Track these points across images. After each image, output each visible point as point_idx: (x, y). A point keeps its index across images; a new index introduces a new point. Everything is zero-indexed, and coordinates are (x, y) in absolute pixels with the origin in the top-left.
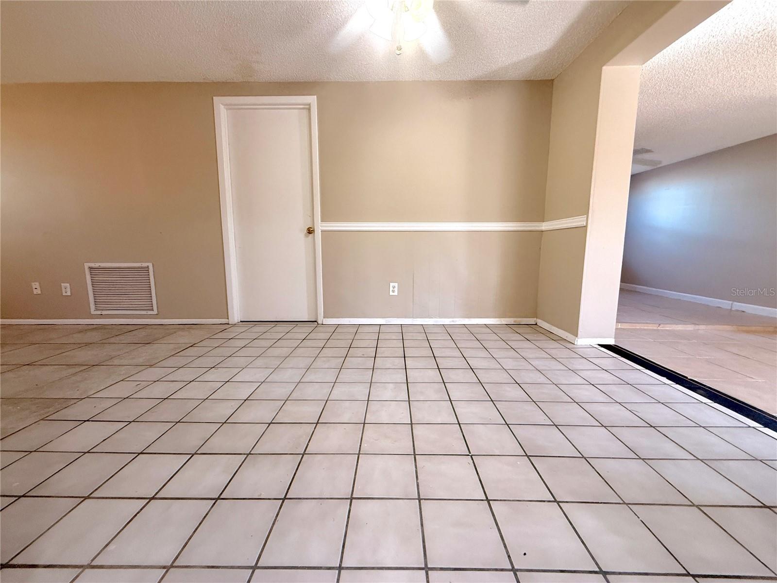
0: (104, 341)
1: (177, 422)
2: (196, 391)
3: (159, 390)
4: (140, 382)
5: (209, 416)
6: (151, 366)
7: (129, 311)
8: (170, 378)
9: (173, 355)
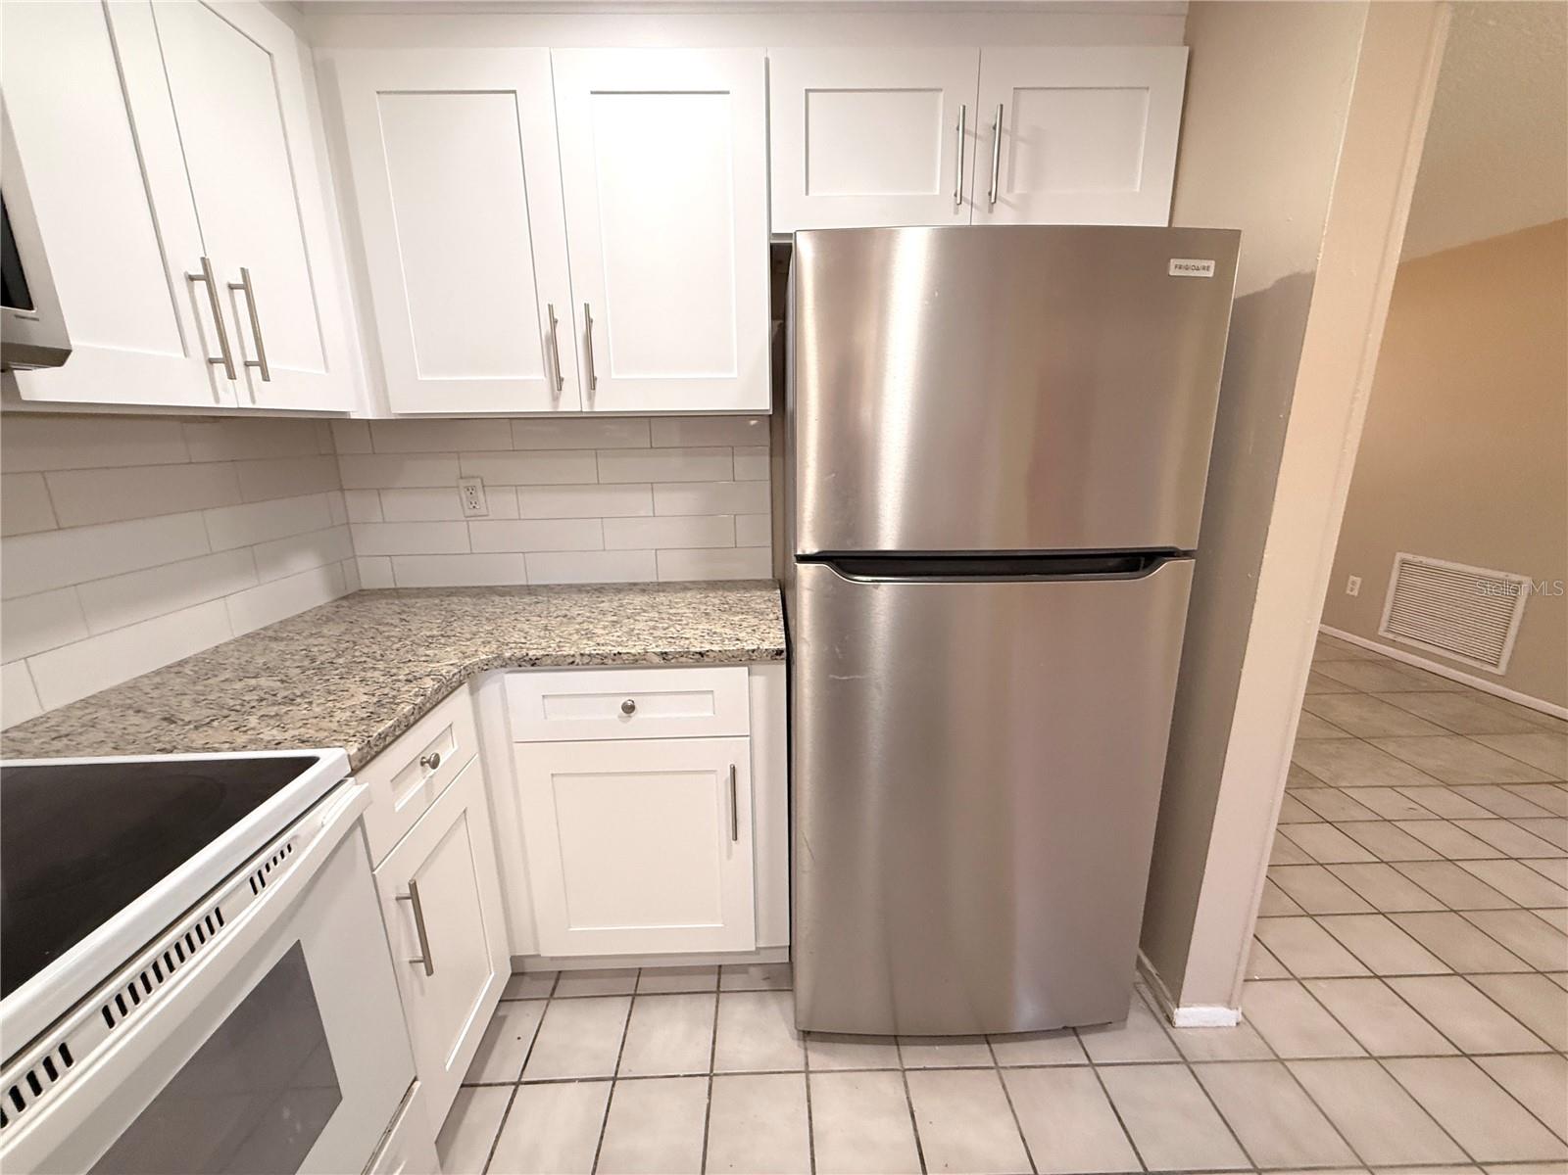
0: (1382, 697)
1: (1452, 911)
2: (1507, 879)
3: (1443, 838)
4: (1416, 806)
5: (1515, 940)
6: (1447, 786)
7: (1442, 650)
8: (1471, 827)
9: (1498, 785)
